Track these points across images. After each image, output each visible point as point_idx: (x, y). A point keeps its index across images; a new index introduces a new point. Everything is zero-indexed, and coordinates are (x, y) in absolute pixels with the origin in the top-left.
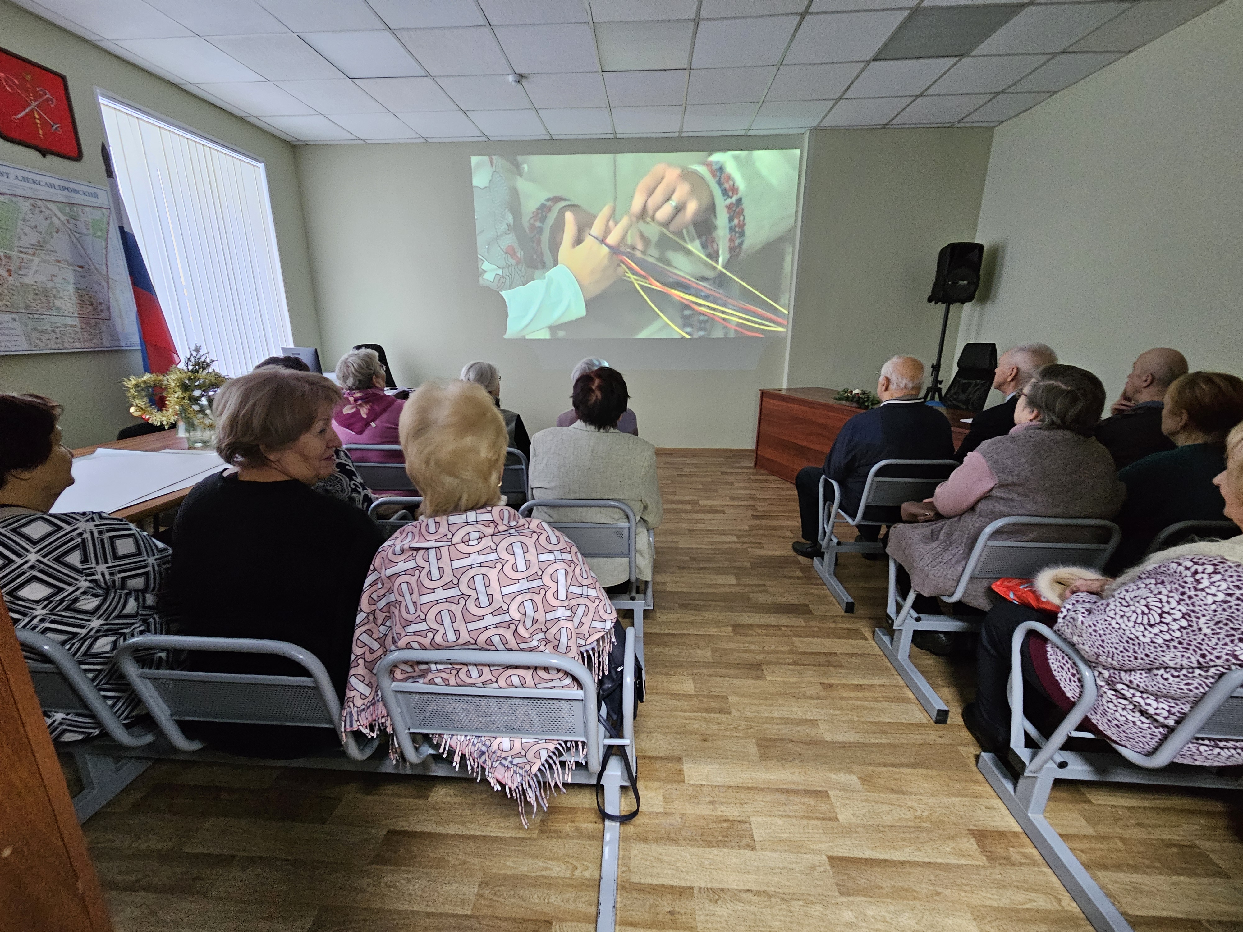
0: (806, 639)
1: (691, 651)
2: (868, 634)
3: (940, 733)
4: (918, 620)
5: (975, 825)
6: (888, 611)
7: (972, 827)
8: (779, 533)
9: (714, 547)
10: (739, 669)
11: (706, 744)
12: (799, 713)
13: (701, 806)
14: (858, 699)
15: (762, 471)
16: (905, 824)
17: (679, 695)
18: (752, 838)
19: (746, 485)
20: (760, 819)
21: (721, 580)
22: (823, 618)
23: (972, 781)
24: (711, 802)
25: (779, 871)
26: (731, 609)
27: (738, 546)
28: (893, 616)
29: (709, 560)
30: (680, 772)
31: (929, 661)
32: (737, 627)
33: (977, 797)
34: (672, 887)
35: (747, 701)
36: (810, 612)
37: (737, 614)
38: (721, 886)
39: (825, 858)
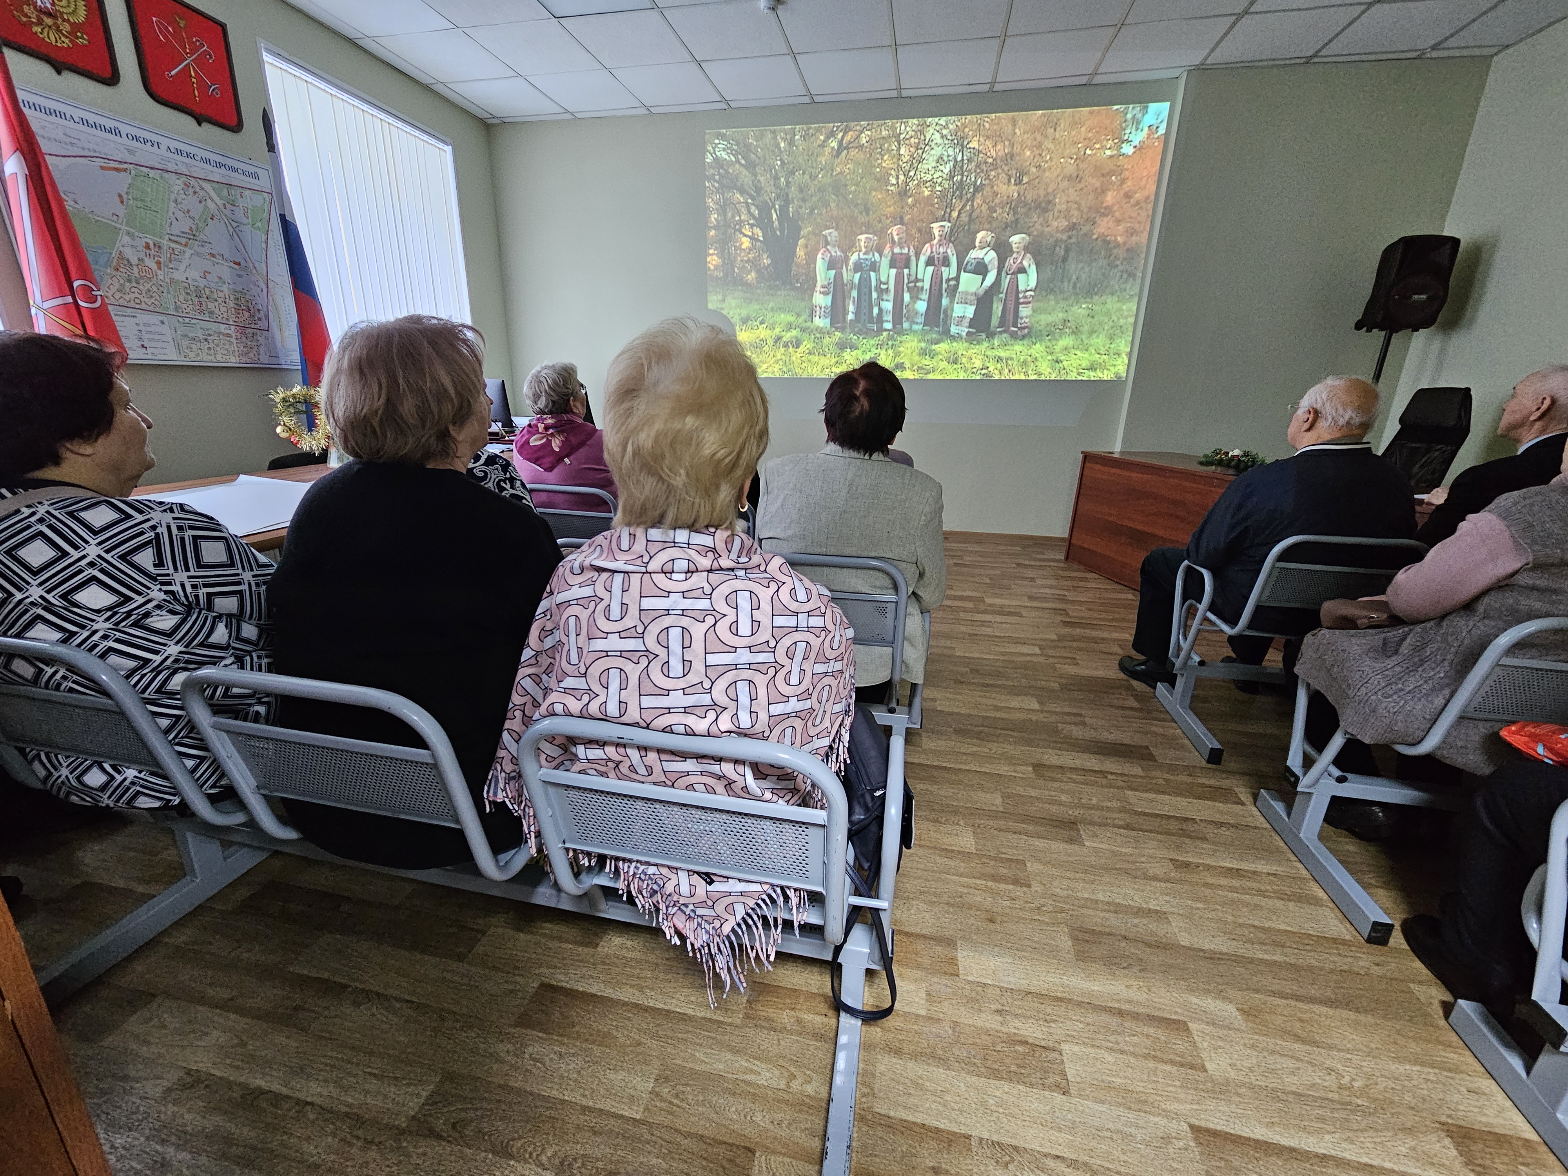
0: (1145, 795)
1: (972, 794)
2: (1245, 795)
3: (1377, 959)
4: (1341, 780)
5: (1449, 1116)
6: (1289, 763)
7: (1444, 1119)
8: (1102, 647)
9: (1005, 658)
10: (1042, 825)
11: (991, 926)
12: (1136, 898)
13: (983, 1015)
14: (1232, 889)
15: (1076, 566)
16: (1322, 1094)
17: (952, 851)
18: (1064, 1074)
19: (1053, 582)
20: (1076, 1049)
21: (1015, 702)
22: (1172, 769)
23: (1441, 1043)
24: (999, 1012)
25: (1109, 1134)
26: (1029, 743)
27: (1041, 659)
28: (1298, 770)
29: (998, 675)
30: (953, 961)
31: (1351, 846)
32: (1038, 767)
33: (1450, 1070)
34: (937, 1130)
35: (1055, 872)
36: (1151, 757)
37: (1039, 750)
38: (1014, 1142)
39: (1186, 1127)
